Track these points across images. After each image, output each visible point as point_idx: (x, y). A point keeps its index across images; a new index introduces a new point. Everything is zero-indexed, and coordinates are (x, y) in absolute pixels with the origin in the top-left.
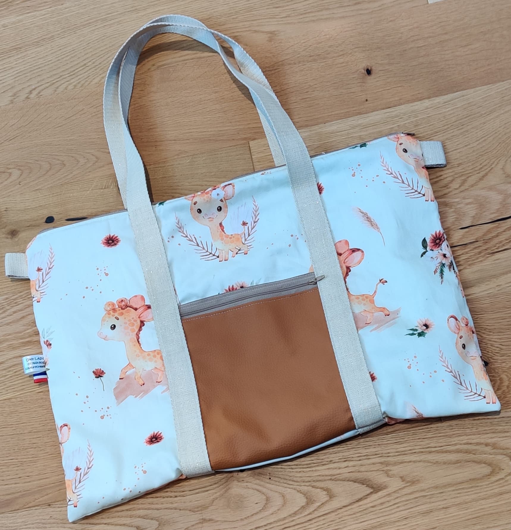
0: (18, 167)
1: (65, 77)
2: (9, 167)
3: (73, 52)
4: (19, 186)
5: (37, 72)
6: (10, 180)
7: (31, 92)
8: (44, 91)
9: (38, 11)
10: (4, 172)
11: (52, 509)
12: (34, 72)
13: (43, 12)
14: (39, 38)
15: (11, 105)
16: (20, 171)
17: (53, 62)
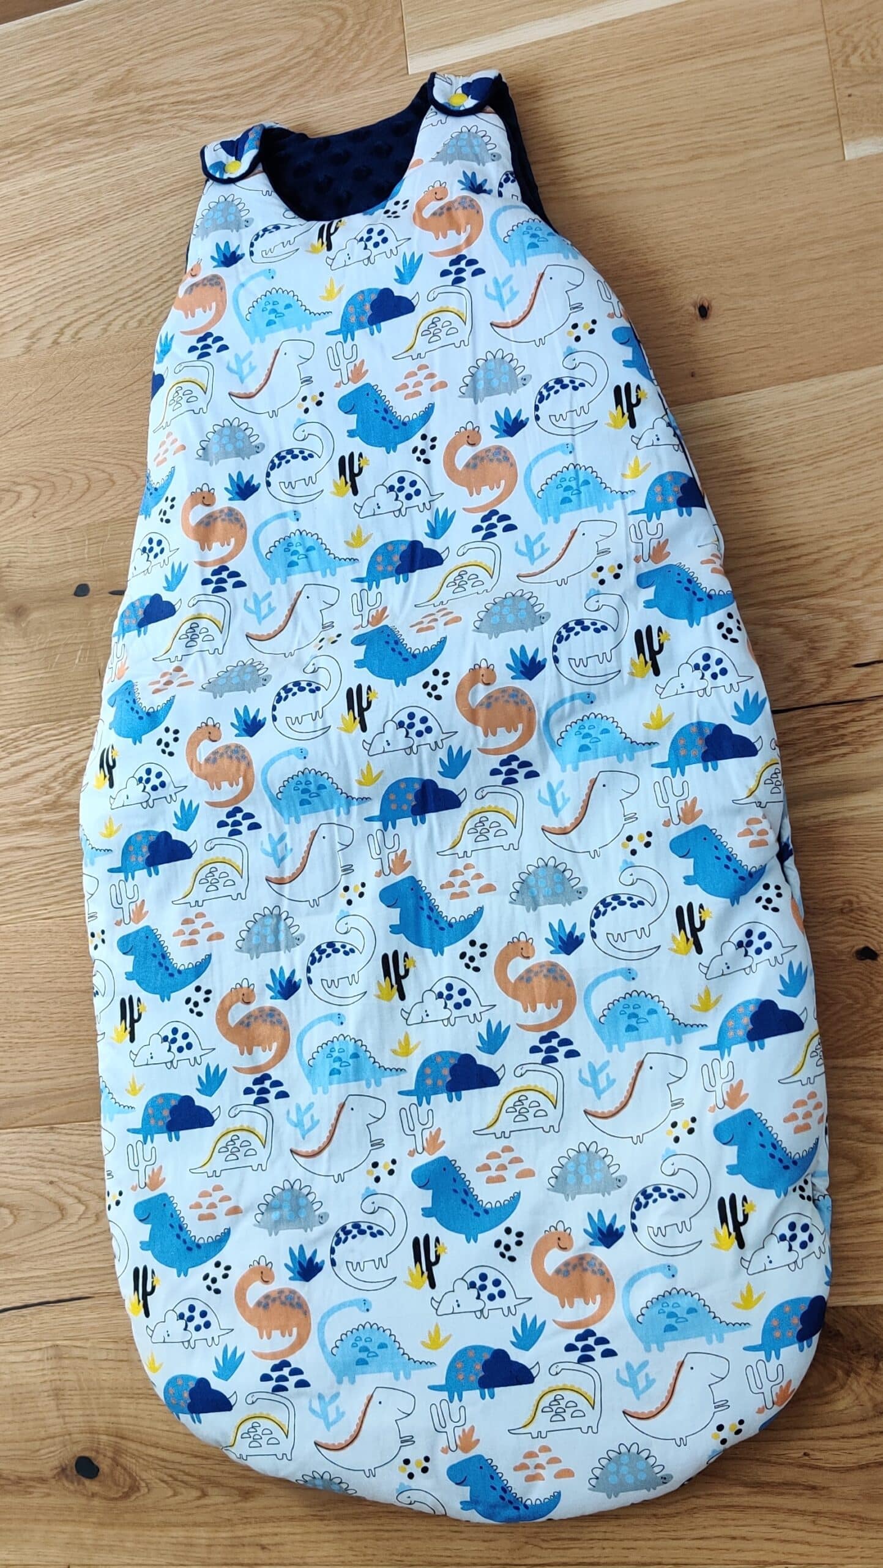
0: (33, 483)
1: (122, 302)
2: (18, 480)
3: (141, 250)
4: (31, 519)
5: (76, 290)
6: (18, 507)
7: (61, 332)
8: (86, 330)
9: (84, 162)
10: (9, 491)
11: (57, 1137)
12: (69, 289)
13: (93, 165)
14: (82, 218)
15: (27, 356)
16: (36, 491)
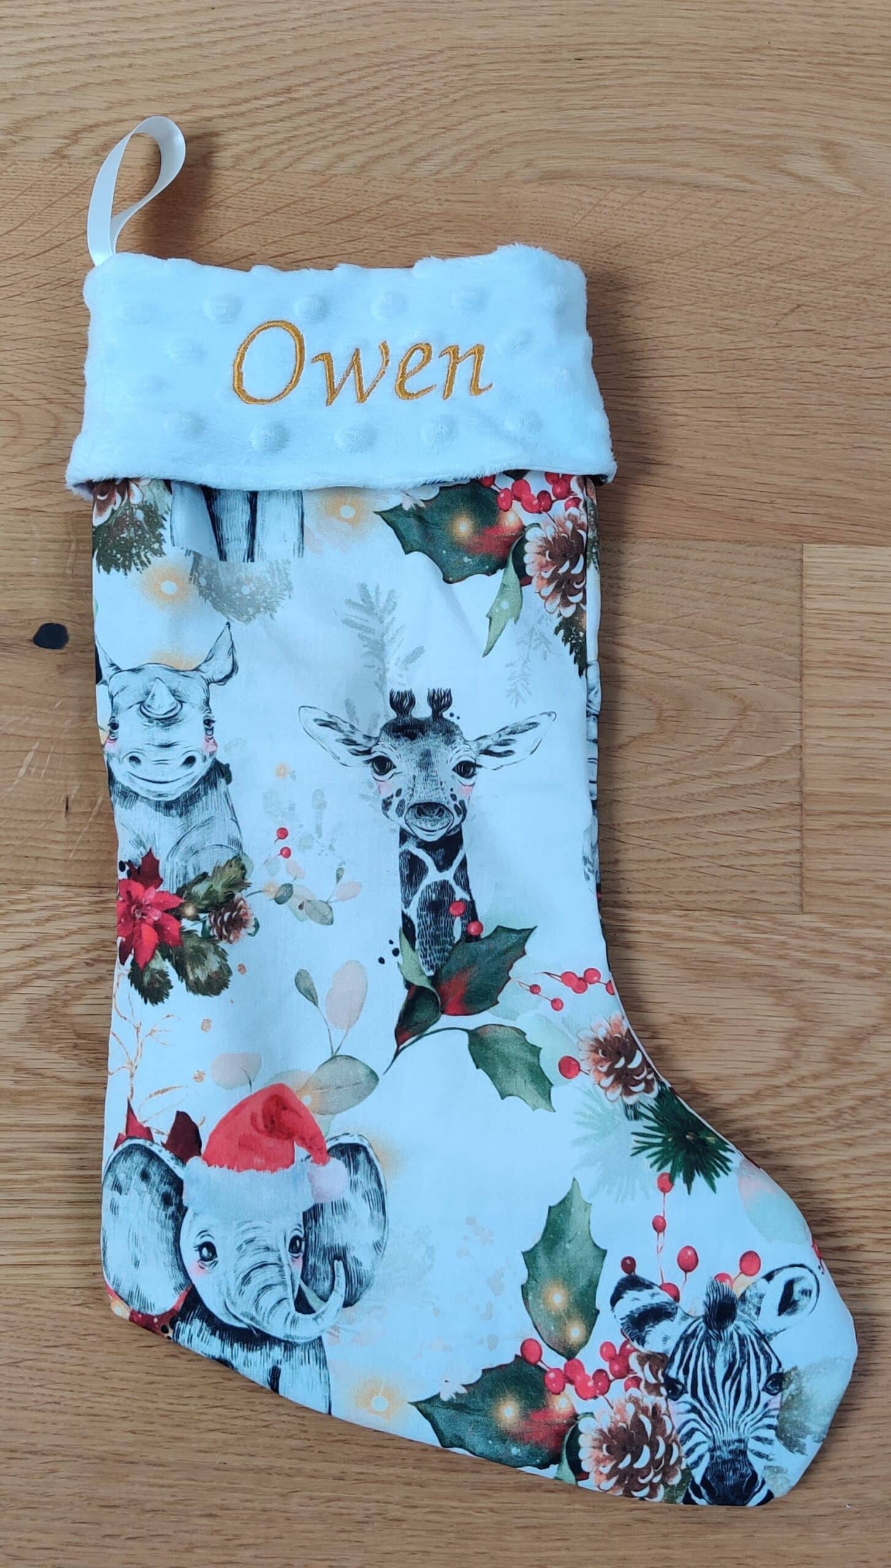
17: (176, 45)
